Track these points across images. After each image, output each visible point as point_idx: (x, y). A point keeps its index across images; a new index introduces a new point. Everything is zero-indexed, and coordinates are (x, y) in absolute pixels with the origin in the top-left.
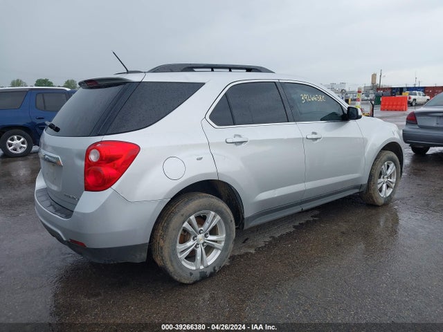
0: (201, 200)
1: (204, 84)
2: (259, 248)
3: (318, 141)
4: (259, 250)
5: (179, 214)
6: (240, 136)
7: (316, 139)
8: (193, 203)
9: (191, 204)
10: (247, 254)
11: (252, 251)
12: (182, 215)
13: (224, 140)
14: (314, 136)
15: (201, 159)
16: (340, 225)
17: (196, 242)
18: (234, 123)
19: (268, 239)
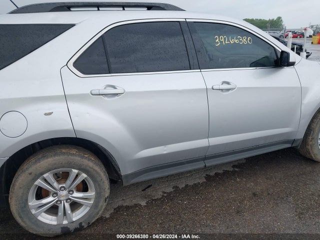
0: (57, 158)
1: (73, 25)
2: (153, 200)
3: (230, 92)
4: (152, 202)
5: (27, 172)
6: (114, 87)
7: (228, 90)
8: (46, 161)
9: (42, 163)
10: (136, 205)
11: (143, 203)
12: (30, 174)
13: (89, 92)
14: (225, 86)
15: (50, 114)
16: (260, 182)
17: (56, 199)
18: (109, 71)
19: (170, 190)
